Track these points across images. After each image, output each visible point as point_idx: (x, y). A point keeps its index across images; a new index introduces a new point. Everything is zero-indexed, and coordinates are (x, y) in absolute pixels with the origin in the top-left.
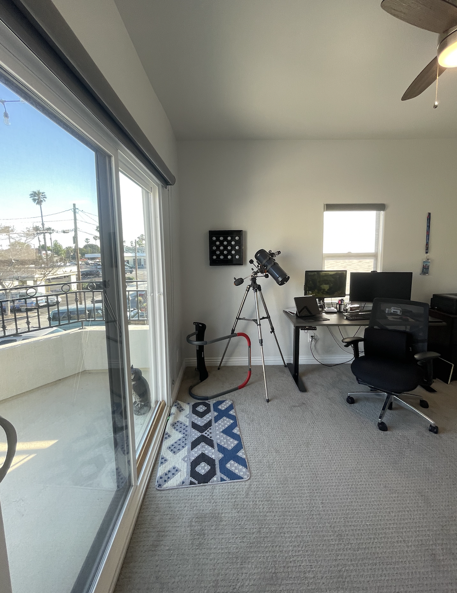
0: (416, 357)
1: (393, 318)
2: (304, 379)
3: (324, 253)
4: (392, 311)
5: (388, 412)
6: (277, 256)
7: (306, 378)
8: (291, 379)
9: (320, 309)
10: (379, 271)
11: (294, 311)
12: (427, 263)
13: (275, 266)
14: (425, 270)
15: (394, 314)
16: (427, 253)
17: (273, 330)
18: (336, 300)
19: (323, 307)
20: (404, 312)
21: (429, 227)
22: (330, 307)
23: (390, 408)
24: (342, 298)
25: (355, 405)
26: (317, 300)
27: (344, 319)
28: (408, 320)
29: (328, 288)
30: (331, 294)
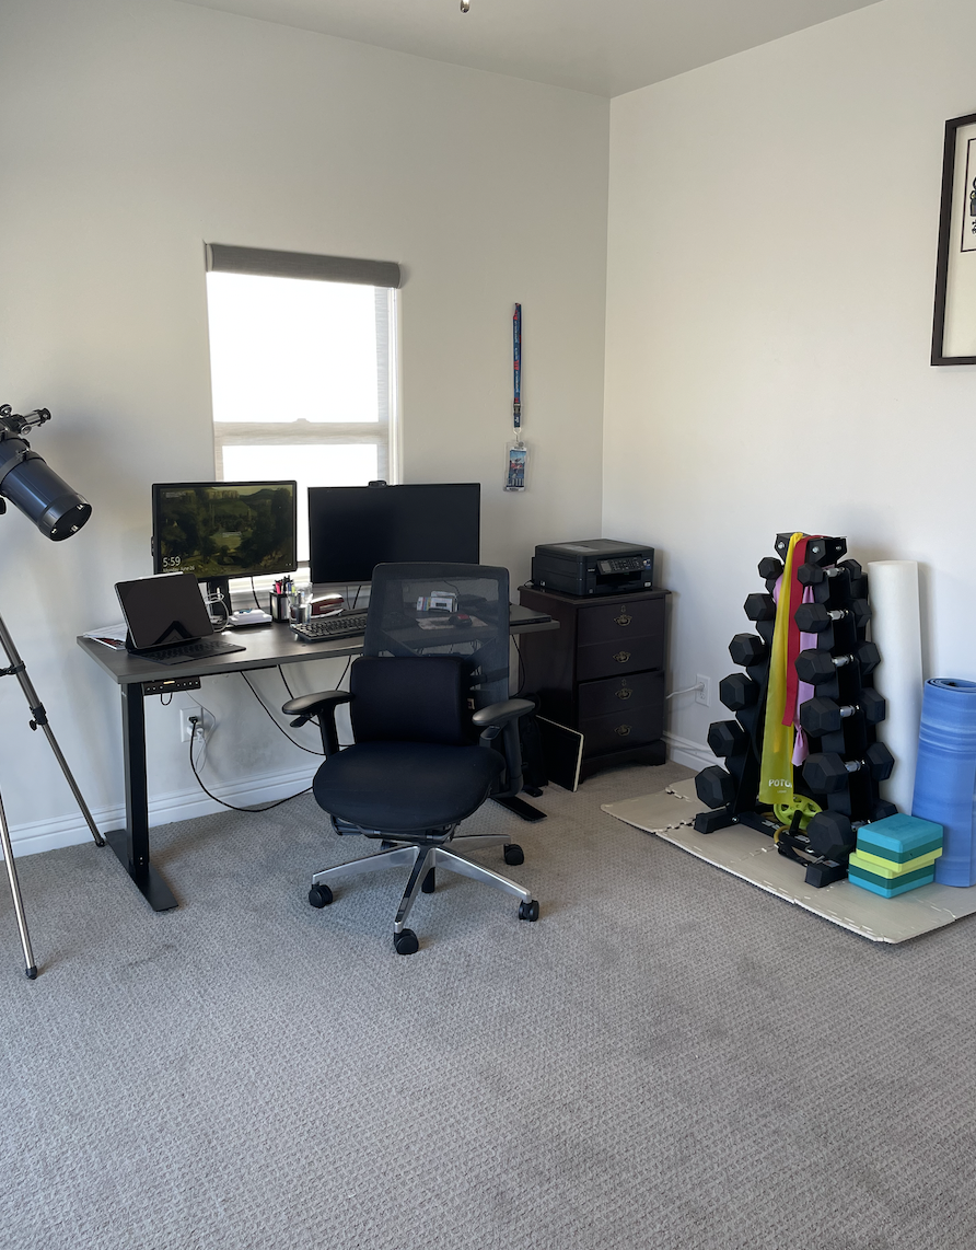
0: (478, 718)
1: (433, 623)
2: (172, 870)
3: (217, 418)
4: (433, 603)
5: (421, 899)
6: (34, 427)
7: (178, 864)
8: (123, 882)
9: (214, 619)
10: (394, 481)
11: (120, 634)
12: (520, 456)
13: (30, 463)
14: (516, 476)
15: (438, 611)
16: (517, 425)
17: (40, 716)
18: (265, 583)
19: (223, 609)
20: (464, 603)
21: (518, 346)
22: (248, 610)
23: (429, 887)
24: (286, 575)
25: (333, 906)
26: (203, 586)
27: (291, 640)
28: (471, 623)
29: (238, 544)
30: (251, 564)
